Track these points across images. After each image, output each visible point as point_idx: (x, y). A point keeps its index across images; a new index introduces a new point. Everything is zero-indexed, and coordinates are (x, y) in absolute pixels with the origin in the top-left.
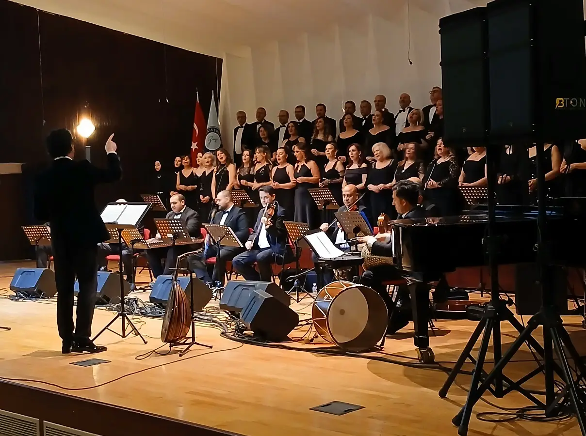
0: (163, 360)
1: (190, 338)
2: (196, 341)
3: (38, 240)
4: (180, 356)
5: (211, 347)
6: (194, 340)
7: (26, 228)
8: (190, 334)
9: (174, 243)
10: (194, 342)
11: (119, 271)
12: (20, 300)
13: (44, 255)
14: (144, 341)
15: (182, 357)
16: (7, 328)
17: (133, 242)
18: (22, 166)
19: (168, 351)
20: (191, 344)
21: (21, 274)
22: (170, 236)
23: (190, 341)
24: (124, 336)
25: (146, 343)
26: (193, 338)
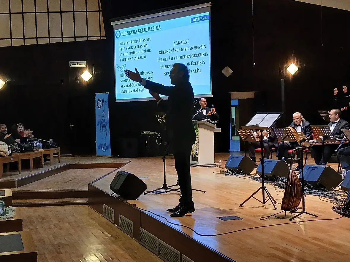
0: (277, 221)
1: (301, 208)
2: (306, 210)
3: (246, 138)
4: (290, 220)
5: (317, 217)
6: (304, 210)
7: (239, 130)
8: (301, 205)
9: (323, 143)
10: (304, 212)
11: (261, 158)
12: (229, 175)
14: (275, 207)
15: (292, 221)
16: (203, 191)
17: (301, 141)
18: (255, 94)
19: (284, 216)
20: (301, 213)
21: (232, 159)
22: (321, 137)
23: (301, 210)
24: (264, 203)
25: (276, 209)
26: (303, 208)
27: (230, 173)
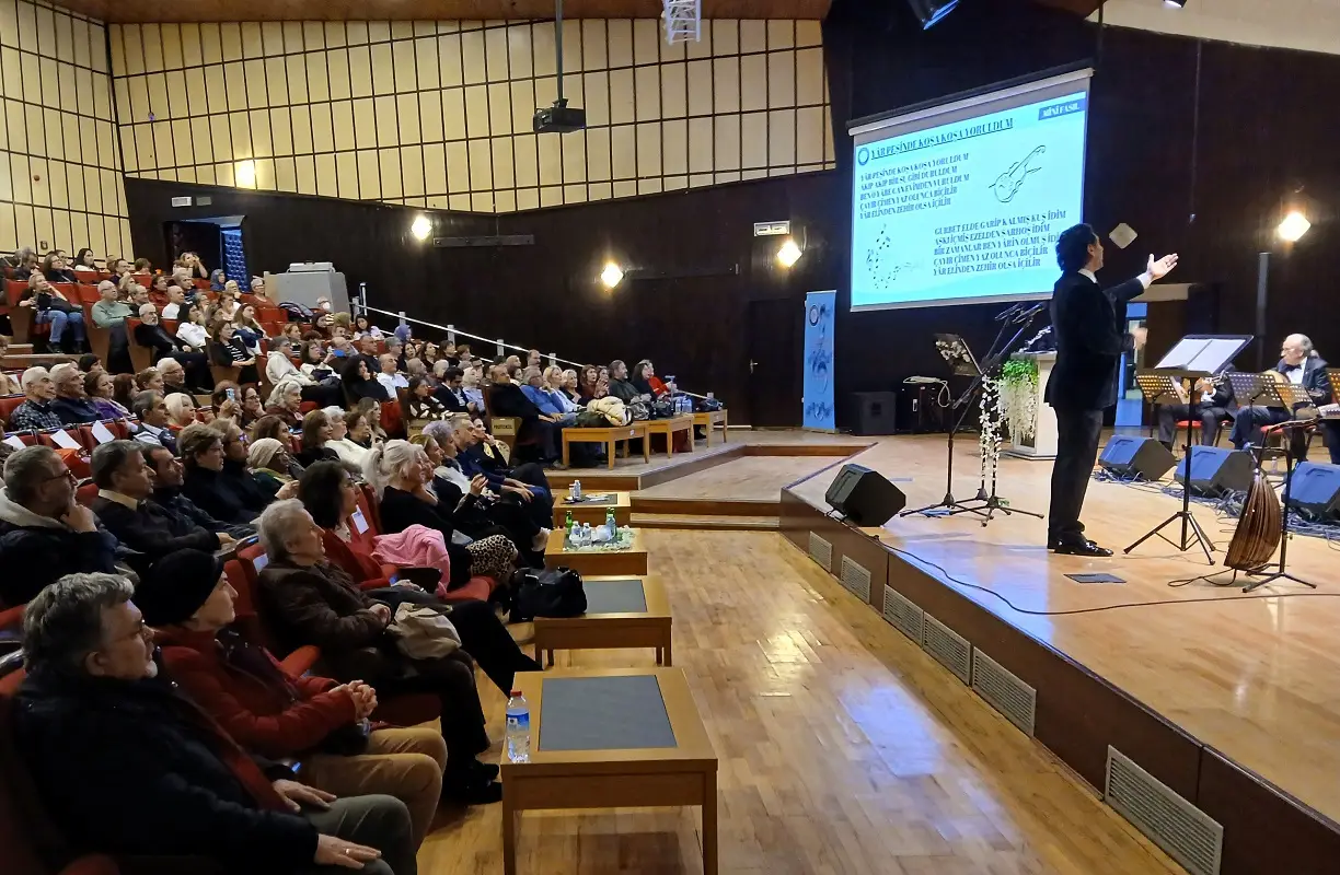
0: (1211, 592)
1: (1277, 565)
2: (1287, 571)
3: (1157, 396)
4: (1245, 591)
5: (1314, 587)
6: (1282, 569)
7: (1142, 376)
8: (1275, 559)
10: (1281, 574)
11: (1186, 444)
13: (1170, 419)
14: (1210, 559)
15: (1248, 594)
16: (1038, 515)
18: (1190, 288)
19: (1229, 579)
20: (1274, 576)
23: (1276, 570)
24: (1183, 548)
25: (1212, 563)
26: (1282, 565)
27: (1108, 477)
